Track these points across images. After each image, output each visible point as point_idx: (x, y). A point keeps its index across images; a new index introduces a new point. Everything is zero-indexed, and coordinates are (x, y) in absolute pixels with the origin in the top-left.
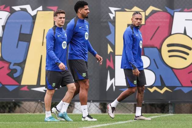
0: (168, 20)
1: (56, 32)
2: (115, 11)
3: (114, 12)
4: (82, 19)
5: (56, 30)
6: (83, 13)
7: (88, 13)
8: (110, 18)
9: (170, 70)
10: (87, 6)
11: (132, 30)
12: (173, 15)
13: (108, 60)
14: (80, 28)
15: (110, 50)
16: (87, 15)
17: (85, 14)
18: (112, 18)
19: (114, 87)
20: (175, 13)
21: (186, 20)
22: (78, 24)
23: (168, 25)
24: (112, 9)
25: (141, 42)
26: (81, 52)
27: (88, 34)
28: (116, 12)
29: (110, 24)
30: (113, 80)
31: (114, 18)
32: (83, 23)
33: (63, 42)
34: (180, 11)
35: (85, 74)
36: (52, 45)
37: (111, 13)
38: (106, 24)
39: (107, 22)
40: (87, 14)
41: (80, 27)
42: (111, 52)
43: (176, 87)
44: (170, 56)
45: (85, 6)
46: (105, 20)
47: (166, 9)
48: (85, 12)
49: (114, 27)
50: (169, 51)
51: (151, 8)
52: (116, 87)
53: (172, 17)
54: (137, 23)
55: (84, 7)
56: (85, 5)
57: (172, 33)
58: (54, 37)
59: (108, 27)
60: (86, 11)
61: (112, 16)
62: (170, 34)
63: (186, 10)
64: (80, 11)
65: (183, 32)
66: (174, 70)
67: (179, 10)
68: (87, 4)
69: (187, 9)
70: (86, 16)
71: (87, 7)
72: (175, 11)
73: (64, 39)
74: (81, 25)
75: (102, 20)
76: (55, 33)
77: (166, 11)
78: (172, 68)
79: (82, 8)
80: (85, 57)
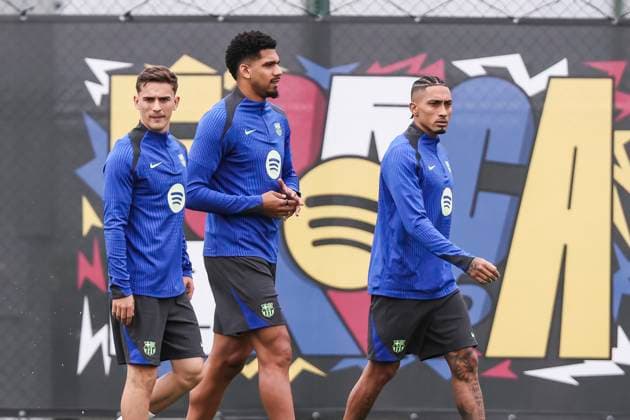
0: (309, 107)
1: (143, 151)
2: (111, 73)
3: (104, 78)
4: (257, 100)
5: (142, 143)
6: (257, 78)
7: (277, 77)
8: (89, 98)
9: (318, 292)
10: (273, 51)
11: (415, 146)
12: (325, 86)
13: (82, 259)
14: (247, 133)
15: (89, 218)
16: (272, 85)
17: (263, 83)
18: (97, 100)
19: (107, 362)
20: (337, 80)
21: (376, 105)
22: (239, 117)
23: (309, 125)
25: (447, 192)
26: (251, 230)
27: (278, 157)
28: (115, 78)
29: (90, 123)
31: (106, 99)
32: (261, 115)
33: (171, 185)
34: (353, 74)
35: (270, 305)
36: (124, 204)
37: (96, 80)
38: (73, 122)
39: (78, 115)
40: (272, 81)
41: (249, 129)
42: (94, 229)
43: (339, 358)
44: (317, 243)
45: (263, 52)
46: (70, 108)
47: (300, 65)
48: (262, 76)
49: (105, 135)
50: (315, 224)
53: (324, 95)
54: (436, 118)
55: (260, 57)
56: (265, 47)
57: (325, 156)
58: (133, 172)
59: (83, 136)
60: (267, 72)
61: (96, 92)
62: (317, 161)
63: (375, 68)
64: (246, 70)
65: (365, 152)
66: (331, 293)
67: (352, 67)
68: (271, 45)
69: (382, 66)
70: (271, 90)
71: (272, 55)
72: (333, 70)
73: (175, 177)
74: (252, 123)
75: (58, 108)
76: (137, 155)
77: (302, 73)
78: (325, 288)
79: (254, 60)
80: (269, 246)
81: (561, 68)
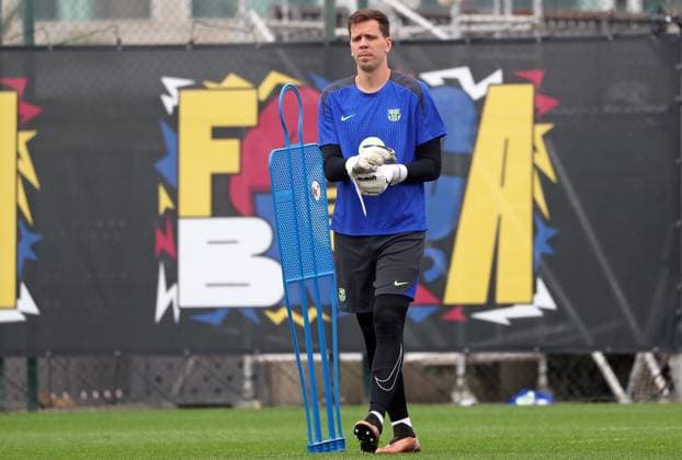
2: (180, 89)
3: (174, 92)
13: (159, 232)
15: (165, 202)
18: (170, 110)
19: (177, 313)
24: (171, 83)
28: (183, 93)
29: (164, 127)
30: (173, 289)
31: (176, 109)
42: (167, 210)
51: (274, 79)
52: (184, 311)
61: (169, 103)
81: (497, 77)
